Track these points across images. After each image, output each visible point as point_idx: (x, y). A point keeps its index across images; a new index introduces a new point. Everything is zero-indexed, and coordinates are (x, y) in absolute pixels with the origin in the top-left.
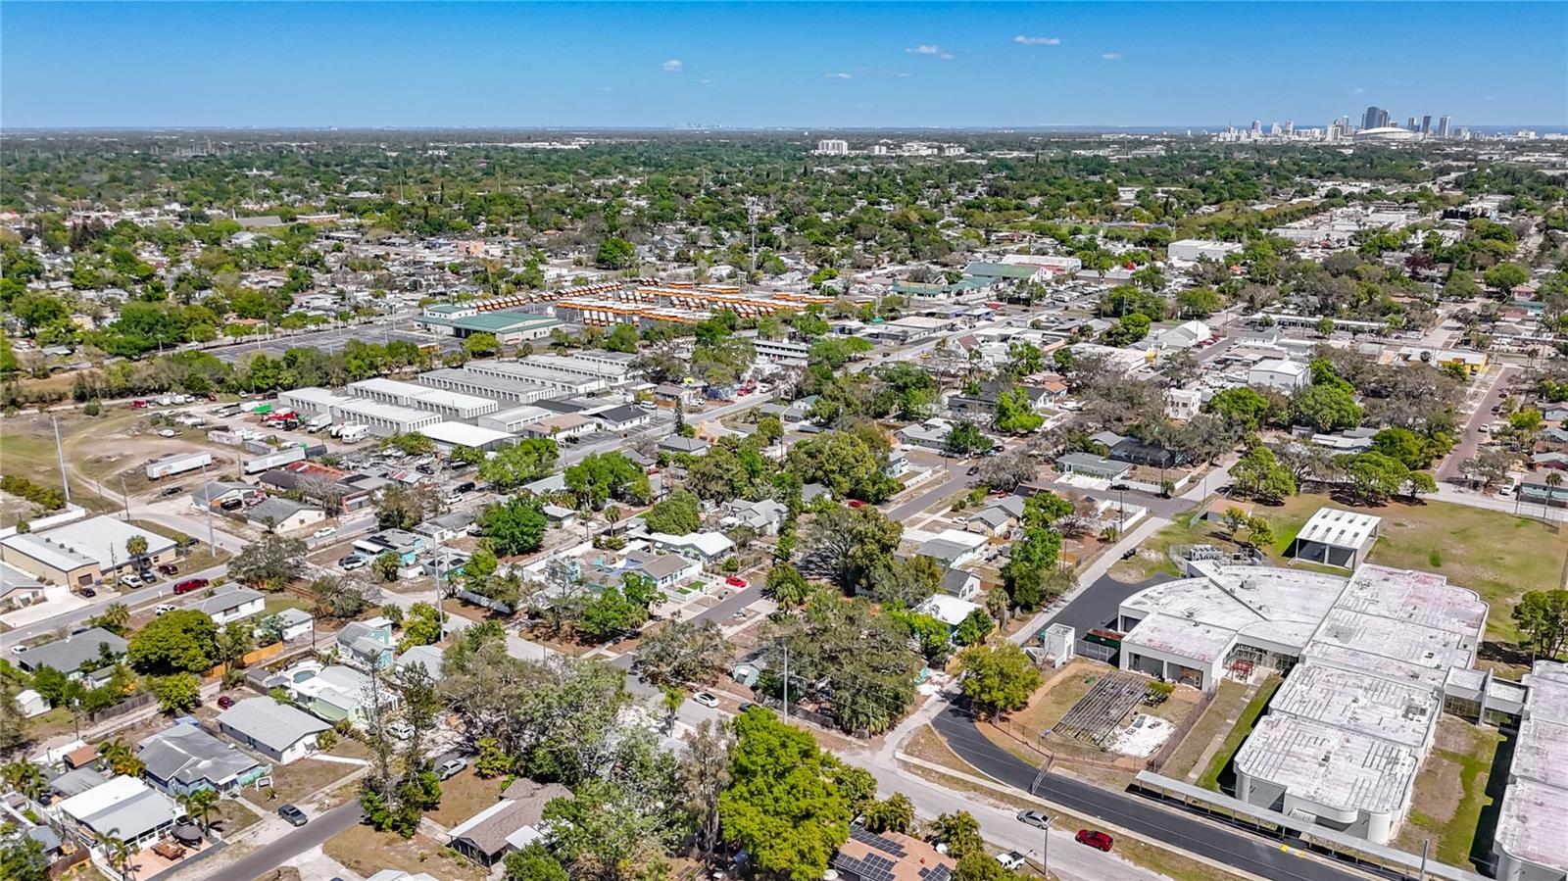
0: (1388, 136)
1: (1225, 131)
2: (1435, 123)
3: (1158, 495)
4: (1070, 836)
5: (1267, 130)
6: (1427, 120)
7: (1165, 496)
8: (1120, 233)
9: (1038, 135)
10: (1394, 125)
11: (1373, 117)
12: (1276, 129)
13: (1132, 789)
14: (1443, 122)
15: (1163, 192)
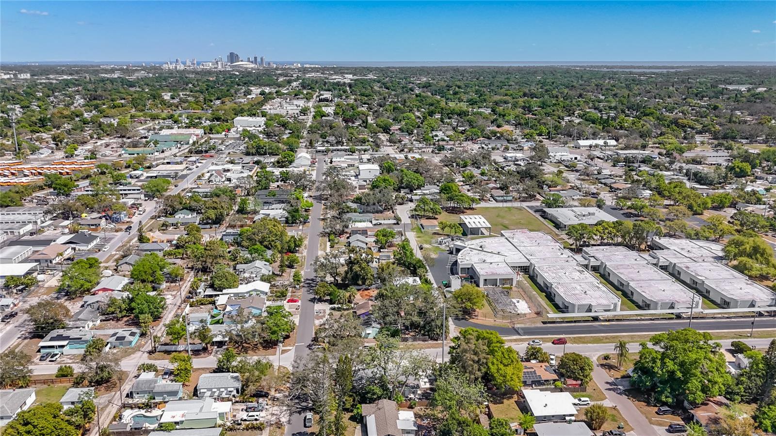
0: (245, 66)
1: (165, 63)
2: (259, 60)
3: (394, 224)
4: (550, 344)
5: (184, 63)
6: (256, 58)
7: (398, 224)
8: (199, 116)
9: (63, 66)
10: (242, 61)
11: (233, 57)
12: (188, 63)
13: (544, 323)
14: (262, 59)
15: (183, 95)
